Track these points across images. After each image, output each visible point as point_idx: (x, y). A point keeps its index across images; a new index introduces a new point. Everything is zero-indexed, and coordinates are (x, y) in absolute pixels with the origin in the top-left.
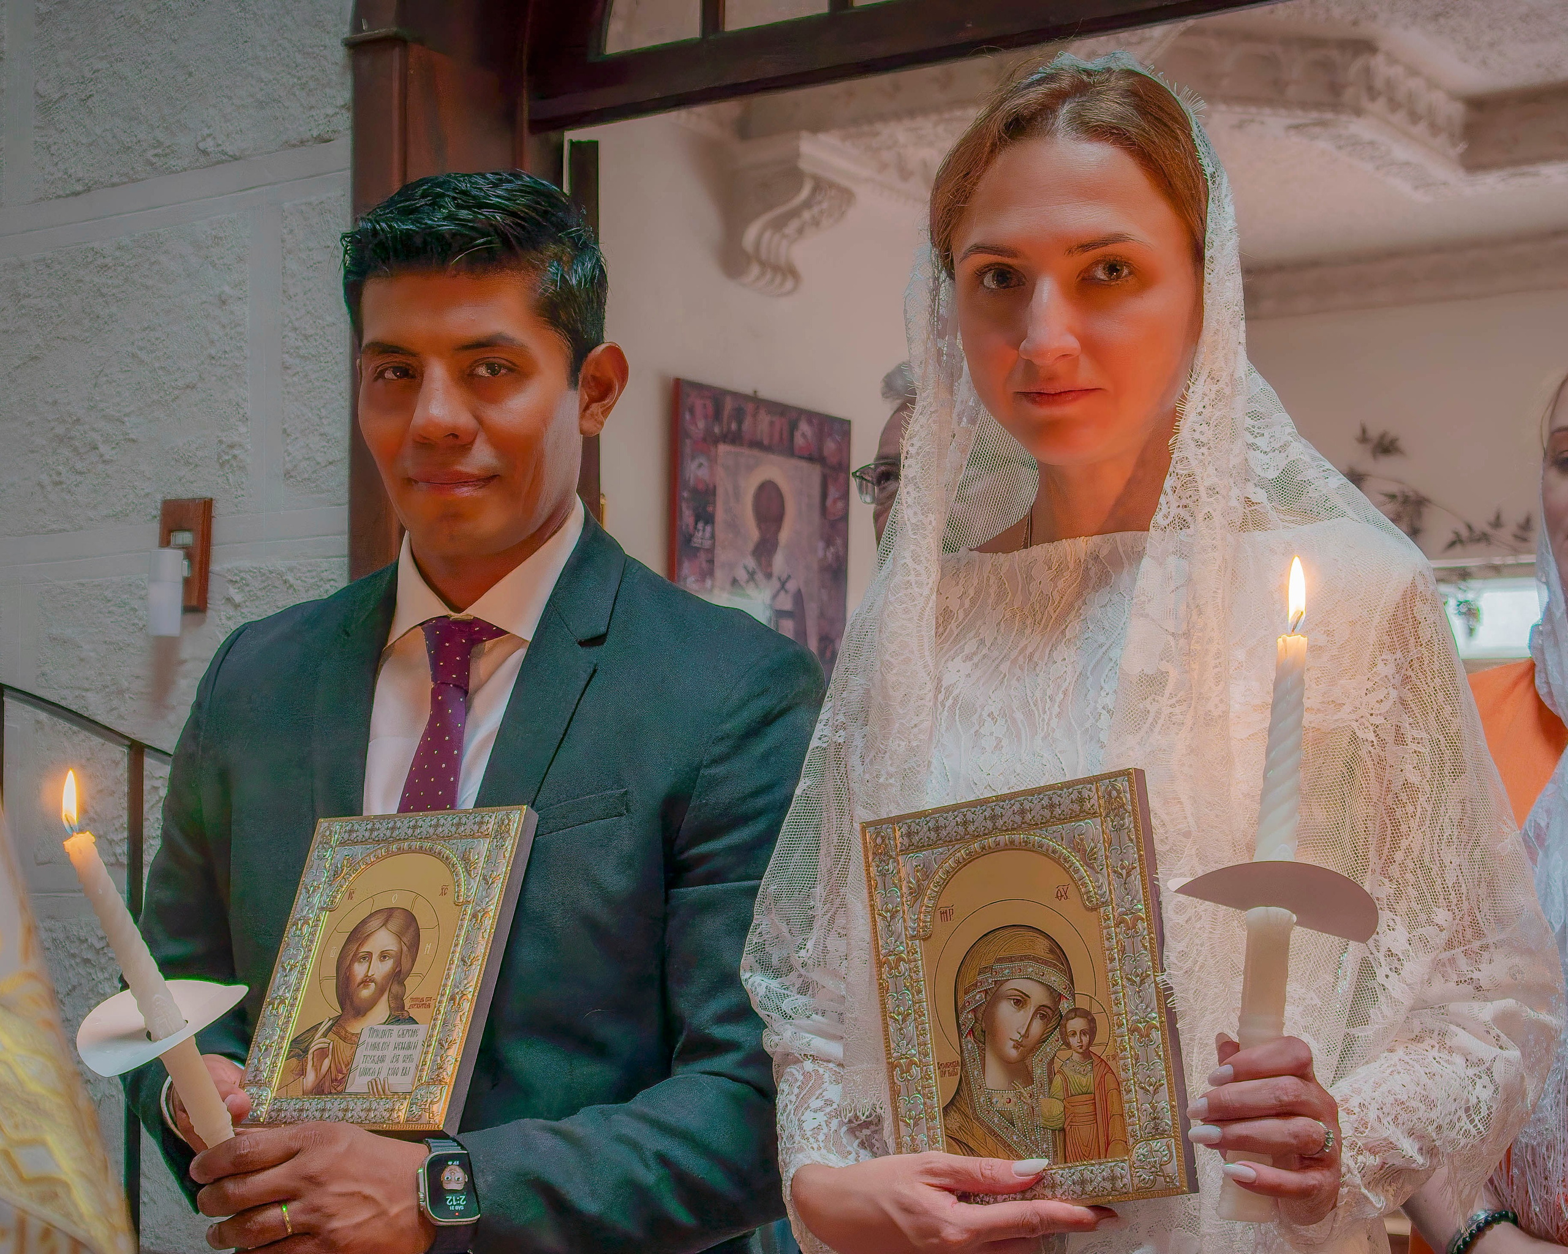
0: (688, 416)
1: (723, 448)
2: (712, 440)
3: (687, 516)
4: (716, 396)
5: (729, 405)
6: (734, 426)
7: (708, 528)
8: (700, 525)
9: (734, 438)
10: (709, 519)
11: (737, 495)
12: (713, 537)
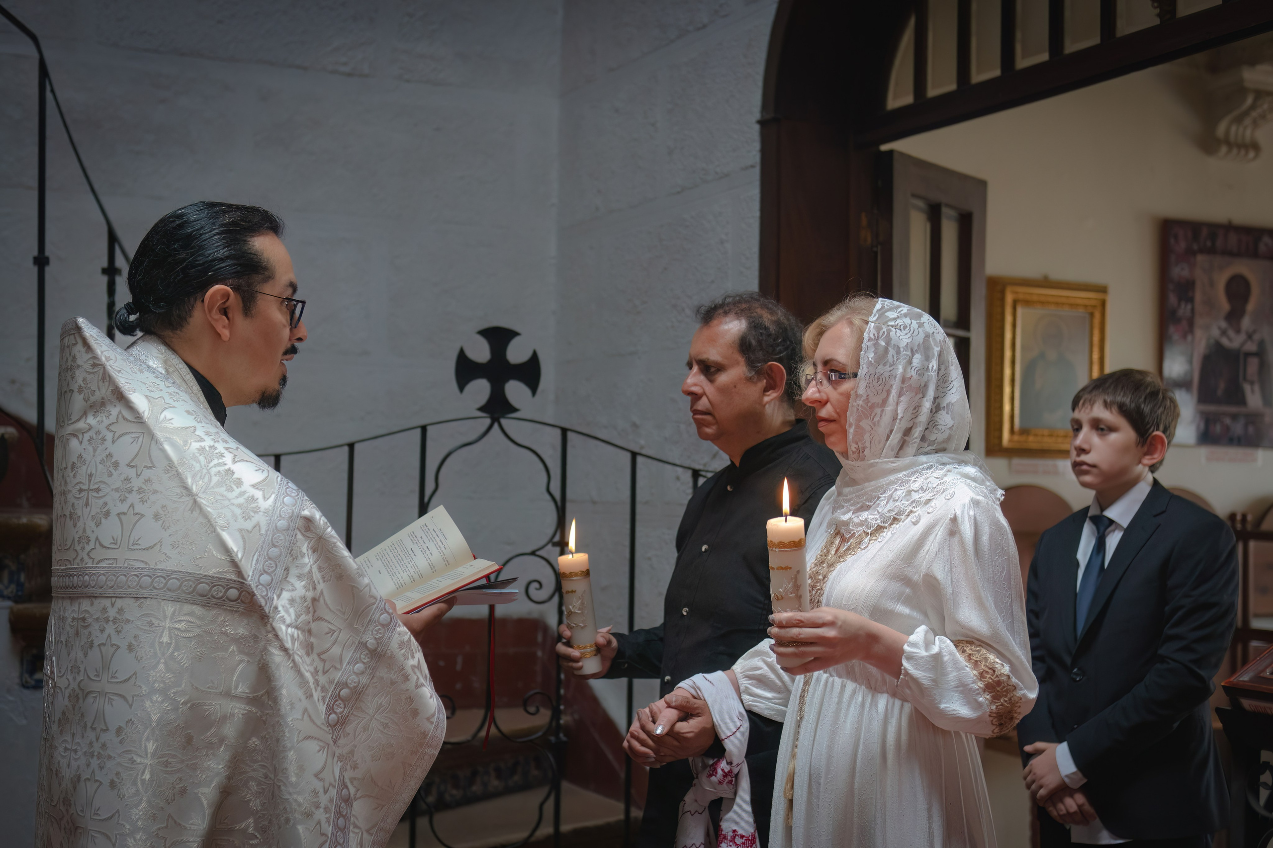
0: (1172, 241)
1: (1200, 258)
2: (1190, 254)
3: (1173, 299)
4: (1194, 228)
5: (1205, 232)
6: (1209, 244)
7: (1189, 307)
8: (1183, 305)
9: (1211, 251)
10: (1191, 300)
11: (1212, 284)
12: (1193, 310)
